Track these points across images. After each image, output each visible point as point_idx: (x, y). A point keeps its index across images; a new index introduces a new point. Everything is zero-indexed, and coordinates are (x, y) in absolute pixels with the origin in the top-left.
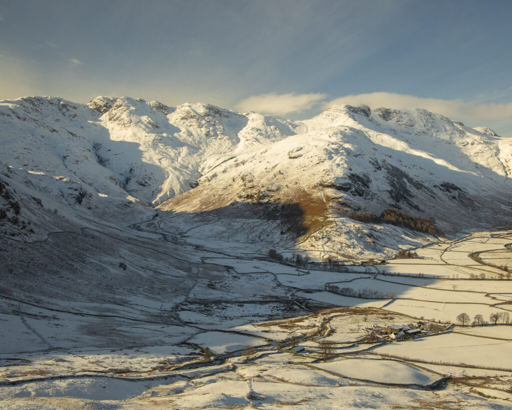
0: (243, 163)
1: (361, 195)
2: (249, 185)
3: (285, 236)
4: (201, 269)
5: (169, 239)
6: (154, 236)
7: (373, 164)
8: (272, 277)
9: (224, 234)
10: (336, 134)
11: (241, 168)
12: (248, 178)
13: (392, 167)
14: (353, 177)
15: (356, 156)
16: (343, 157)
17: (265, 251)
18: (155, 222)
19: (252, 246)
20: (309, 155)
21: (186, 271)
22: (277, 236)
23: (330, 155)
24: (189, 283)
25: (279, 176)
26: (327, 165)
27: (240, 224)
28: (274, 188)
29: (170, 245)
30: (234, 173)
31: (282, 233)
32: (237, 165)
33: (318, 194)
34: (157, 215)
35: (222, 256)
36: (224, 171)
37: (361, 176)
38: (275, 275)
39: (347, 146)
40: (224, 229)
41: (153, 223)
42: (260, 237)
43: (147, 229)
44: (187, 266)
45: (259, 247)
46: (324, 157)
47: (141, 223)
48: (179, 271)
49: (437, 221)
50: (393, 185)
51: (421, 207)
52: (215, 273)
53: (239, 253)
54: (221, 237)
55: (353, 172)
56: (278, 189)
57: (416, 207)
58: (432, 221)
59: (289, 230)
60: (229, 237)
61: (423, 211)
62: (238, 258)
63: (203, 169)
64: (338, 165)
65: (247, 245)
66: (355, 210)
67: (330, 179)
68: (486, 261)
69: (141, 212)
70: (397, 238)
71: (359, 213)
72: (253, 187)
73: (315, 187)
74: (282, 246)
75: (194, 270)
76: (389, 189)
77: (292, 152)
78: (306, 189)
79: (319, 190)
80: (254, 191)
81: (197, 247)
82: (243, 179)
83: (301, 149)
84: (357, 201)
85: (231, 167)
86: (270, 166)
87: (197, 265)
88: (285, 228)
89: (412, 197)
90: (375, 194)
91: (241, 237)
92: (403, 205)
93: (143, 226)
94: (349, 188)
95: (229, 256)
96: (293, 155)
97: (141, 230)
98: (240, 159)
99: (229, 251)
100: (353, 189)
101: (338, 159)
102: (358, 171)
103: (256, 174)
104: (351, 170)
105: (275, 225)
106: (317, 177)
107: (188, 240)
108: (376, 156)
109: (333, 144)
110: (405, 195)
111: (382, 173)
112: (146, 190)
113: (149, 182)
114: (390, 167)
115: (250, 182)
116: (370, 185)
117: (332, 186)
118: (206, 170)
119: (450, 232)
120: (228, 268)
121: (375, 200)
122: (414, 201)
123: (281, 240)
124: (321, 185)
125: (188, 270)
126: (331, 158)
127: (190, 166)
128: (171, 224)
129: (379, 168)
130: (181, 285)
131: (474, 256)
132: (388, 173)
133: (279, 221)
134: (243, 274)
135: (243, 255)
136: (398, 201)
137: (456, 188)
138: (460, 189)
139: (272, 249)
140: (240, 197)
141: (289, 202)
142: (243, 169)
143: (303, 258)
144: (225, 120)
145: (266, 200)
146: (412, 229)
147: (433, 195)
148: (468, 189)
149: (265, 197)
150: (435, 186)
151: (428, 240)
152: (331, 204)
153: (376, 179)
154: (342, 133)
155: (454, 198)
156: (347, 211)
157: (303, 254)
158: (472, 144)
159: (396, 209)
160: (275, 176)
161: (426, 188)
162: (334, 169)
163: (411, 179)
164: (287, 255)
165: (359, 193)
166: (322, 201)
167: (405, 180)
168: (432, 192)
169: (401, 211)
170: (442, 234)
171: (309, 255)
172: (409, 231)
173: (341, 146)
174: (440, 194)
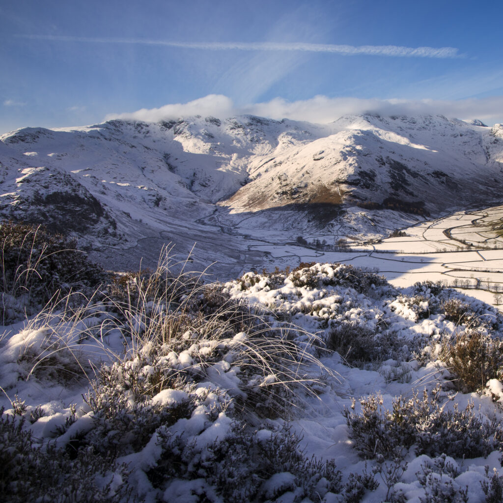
0: (281, 163)
1: (368, 188)
2: (284, 183)
3: (311, 223)
4: (247, 256)
5: (226, 230)
6: (215, 229)
7: (379, 161)
8: (297, 259)
9: (266, 225)
10: (350, 138)
11: (278, 168)
12: (283, 178)
13: (394, 161)
14: (362, 174)
15: (366, 156)
16: (355, 157)
17: (295, 237)
18: (215, 216)
19: (286, 233)
20: (329, 157)
21: (236, 259)
22: (305, 224)
23: (345, 156)
24: (238, 268)
25: (306, 175)
26: (342, 165)
27: (278, 216)
28: (303, 185)
29: (226, 236)
30: (273, 173)
31: (309, 221)
32: (276, 166)
33: (335, 189)
34: (216, 210)
35: (263, 243)
36: (266, 171)
37: (368, 172)
38: (299, 257)
39: (358, 147)
40: (266, 220)
41: (213, 218)
42: (292, 225)
43: (209, 223)
44: (237, 254)
45: (291, 234)
46: (340, 158)
47: (204, 218)
48: (232, 259)
49: (426, 203)
50: (393, 177)
51: (415, 193)
52: (258, 258)
53: (276, 240)
54: (264, 227)
55: (361, 170)
56: (306, 186)
57: (411, 194)
58: (421, 204)
59: (314, 219)
60: (269, 227)
61: (417, 196)
62: (275, 244)
63: (250, 169)
64: (351, 165)
65: (283, 232)
66: (363, 200)
67: (343, 177)
68: (453, 236)
69: (204, 209)
70: (394, 220)
71: (365, 203)
72: (287, 185)
73: (333, 184)
74: (308, 233)
75: (242, 257)
76: (390, 180)
77: (316, 155)
78: (326, 186)
79: (336, 186)
80: (288, 188)
81: (247, 237)
82: (279, 178)
83: (323, 152)
84: (365, 193)
85: (271, 167)
86: (299, 167)
87: (244, 252)
88: (311, 217)
89: (409, 185)
90: (380, 186)
91: (279, 226)
92: (401, 193)
93: (206, 221)
94: (359, 183)
95: (269, 242)
96: (316, 158)
97: (204, 224)
98: (278, 160)
99: (269, 239)
100: (362, 184)
101: (351, 160)
102: (366, 168)
103: (289, 174)
104: (360, 168)
105: (304, 215)
106: (334, 175)
107: (240, 231)
108: (381, 154)
109: (347, 147)
110: (403, 185)
111: (386, 168)
112: (207, 190)
113: (209, 184)
114: (392, 162)
115: (284, 181)
116: (375, 179)
117: (345, 182)
118: (252, 171)
119: (436, 212)
120: (267, 254)
121: (379, 191)
122: (410, 189)
123: (308, 227)
124: (337, 181)
125: (238, 258)
126: (345, 159)
127: (240, 168)
128: (227, 218)
129: (384, 164)
130: (232, 271)
131: (447, 232)
132: (391, 167)
133: (306, 212)
134: (277, 258)
135: (279, 241)
136: (397, 190)
137: (444, 175)
138: (447, 176)
139: (300, 235)
140: (278, 193)
141: (314, 196)
142: (280, 170)
143: (321, 243)
144: (265, 127)
145: (296, 196)
146: (406, 211)
147: (427, 182)
148: (455, 174)
149: (296, 192)
150: (428, 174)
151: (418, 220)
152: (344, 197)
153: (380, 174)
154: (355, 136)
155: (443, 182)
156: (356, 202)
157: (321, 239)
158: (461, 135)
159: (395, 197)
160: (303, 175)
161: (422, 176)
162: (347, 168)
163: (410, 170)
164: (310, 240)
165: (367, 186)
166: (338, 194)
167: (404, 171)
168: (425, 179)
169: (400, 198)
170: (428, 215)
171: (326, 240)
172: (403, 215)
173: (354, 148)
174: (432, 180)
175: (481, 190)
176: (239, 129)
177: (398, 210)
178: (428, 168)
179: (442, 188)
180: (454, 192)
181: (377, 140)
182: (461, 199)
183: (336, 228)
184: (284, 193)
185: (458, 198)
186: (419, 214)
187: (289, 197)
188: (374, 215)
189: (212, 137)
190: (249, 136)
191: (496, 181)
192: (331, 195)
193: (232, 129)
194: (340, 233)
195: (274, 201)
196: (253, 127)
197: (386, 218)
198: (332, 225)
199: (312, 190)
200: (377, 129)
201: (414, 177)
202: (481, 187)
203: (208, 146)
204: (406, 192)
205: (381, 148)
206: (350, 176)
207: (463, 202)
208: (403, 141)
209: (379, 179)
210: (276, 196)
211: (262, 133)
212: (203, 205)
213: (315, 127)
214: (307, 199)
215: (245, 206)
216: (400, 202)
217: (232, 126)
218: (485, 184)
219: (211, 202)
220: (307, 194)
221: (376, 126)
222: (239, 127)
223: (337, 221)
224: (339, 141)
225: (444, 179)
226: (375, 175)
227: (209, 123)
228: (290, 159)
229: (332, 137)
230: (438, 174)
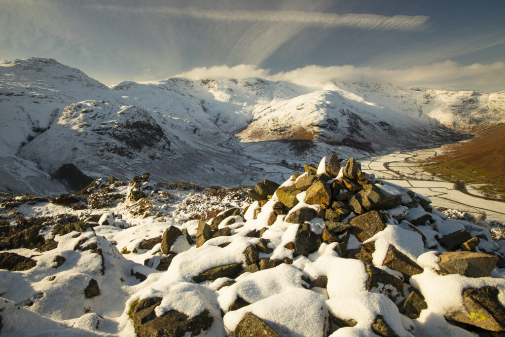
0: (274, 110)
1: (332, 130)
2: (276, 124)
3: (292, 152)
4: (249, 170)
5: (236, 152)
6: (229, 151)
7: (341, 112)
8: (281, 175)
9: (263, 150)
10: (322, 95)
11: (273, 113)
12: (275, 120)
13: (352, 113)
14: (329, 120)
15: (332, 108)
16: (325, 109)
17: (280, 160)
18: (230, 142)
19: (275, 157)
20: (307, 108)
21: (241, 171)
22: (288, 152)
23: (318, 107)
24: (242, 177)
25: (291, 119)
26: (316, 114)
27: (270, 145)
28: (288, 126)
29: (236, 156)
30: (270, 116)
31: (290, 150)
32: (271, 111)
33: (310, 130)
34: (231, 138)
35: (259, 162)
36: (265, 115)
37: (333, 119)
38: (283, 174)
39: (328, 102)
40: (262, 147)
41: (229, 143)
42: (279, 152)
43: (226, 146)
44: (242, 168)
45: (278, 157)
46: (315, 109)
47: (223, 143)
48: (239, 171)
49: (372, 144)
50: (350, 124)
51: (365, 136)
52: (255, 172)
53: (268, 161)
54: (261, 152)
55: (329, 118)
56: (290, 126)
57: (362, 136)
58: (369, 143)
59: (294, 148)
60: (264, 152)
61: (366, 138)
62: (267, 163)
63: (254, 113)
64: (322, 114)
65: (273, 156)
66: (328, 138)
67: (316, 122)
68: (391, 168)
69: (223, 137)
70: (349, 154)
71: (330, 140)
72: (278, 125)
73: (308, 126)
74: (289, 157)
75: (245, 170)
76: (348, 126)
77: (299, 106)
78: (304, 127)
79: (311, 127)
80: (278, 127)
81: (249, 157)
82: (273, 120)
83: (303, 104)
84: (330, 133)
85: (268, 112)
86: (287, 113)
87: (247, 167)
88: (292, 148)
89: (361, 130)
90: (341, 129)
91: (270, 152)
92: (355, 136)
93: (224, 145)
94: (326, 127)
95: (263, 162)
96: (299, 108)
97: (223, 147)
98: (273, 108)
99: (263, 160)
100: (328, 127)
101: (322, 110)
102: (332, 117)
103: (280, 118)
104: (328, 116)
105: (287, 146)
106: (310, 120)
107: (245, 153)
108: (343, 108)
109: (320, 101)
110: (357, 130)
111: (346, 118)
112: (226, 125)
113: (228, 121)
114: (351, 114)
115: (276, 122)
116: (338, 124)
117: (317, 125)
118: (256, 114)
119: (378, 150)
120: (261, 169)
121: (340, 133)
122: (361, 133)
123: (290, 154)
124: (312, 125)
125: (242, 170)
126: (318, 110)
127: (248, 112)
128: (237, 144)
129: (344, 114)
130: (238, 179)
131: (386, 165)
132: (349, 117)
133: (289, 144)
134: (268, 173)
135: (270, 162)
136: (352, 133)
137: (387, 124)
138: (389, 125)
139: (284, 159)
140: (271, 130)
141: (295, 134)
142: (274, 115)
143: (298, 165)
144: (267, 86)
145: (284, 132)
146: (357, 148)
147: (374, 128)
148: (395, 124)
149: (283, 130)
150: (376, 123)
151: (365, 155)
152: (316, 135)
153: (342, 121)
154: (326, 95)
155: (386, 130)
156: (323, 139)
157: (298, 163)
158: (402, 97)
159: (351, 138)
160: (289, 119)
161: (371, 124)
162: (319, 116)
163: (362, 120)
164: (290, 163)
165: (332, 129)
166: (311, 133)
167: (359, 120)
168: (373, 127)
169: (354, 139)
170: (373, 152)
171: (301, 163)
172: (356, 150)
173: (325, 103)
174: (378, 127)
175: (414, 136)
176: (249, 87)
177: (352, 147)
178: (376, 119)
179: (385, 133)
180: (393, 137)
181: (341, 98)
182: (398, 142)
183: (308, 156)
184: (275, 130)
185: (396, 141)
186: (367, 151)
187: (278, 133)
188: (335, 149)
189: (232, 91)
190: (255, 91)
191: (425, 131)
192: (306, 133)
193: (245, 86)
194: (311, 160)
195: (268, 135)
196: (258, 85)
197: (343, 151)
198: (306, 154)
199: (294, 130)
200: (342, 90)
201: (365, 125)
202: (413, 134)
203: (229, 96)
204: (359, 135)
205: (344, 103)
206: (320, 121)
207: (399, 145)
208: (359, 99)
209: (340, 125)
210: (270, 132)
211: (264, 90)
212: (223, 134)
213: (300, 87)
214: (291, 135)
215: (249, 137)
216: (354, 141)
217: (245, 84)
218: (417, 133)
219: (228, 133)
220: (290, 132)
221: (341, 88)
222: (249, 85)
223: (309, 151)
224: (315, 98)
225: (387, 127)
226: (337, 122)
227: (230, 82)
228: (281, 108)
229: (310, 94)
230: (382, 124)
